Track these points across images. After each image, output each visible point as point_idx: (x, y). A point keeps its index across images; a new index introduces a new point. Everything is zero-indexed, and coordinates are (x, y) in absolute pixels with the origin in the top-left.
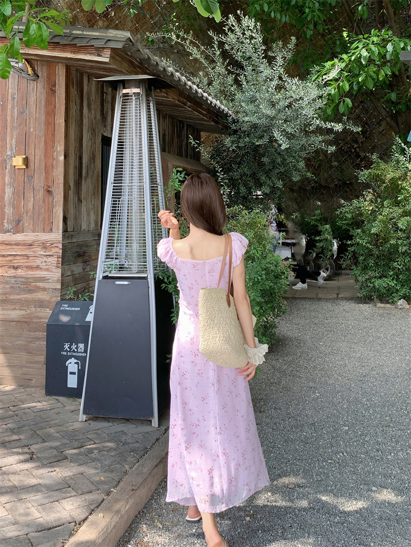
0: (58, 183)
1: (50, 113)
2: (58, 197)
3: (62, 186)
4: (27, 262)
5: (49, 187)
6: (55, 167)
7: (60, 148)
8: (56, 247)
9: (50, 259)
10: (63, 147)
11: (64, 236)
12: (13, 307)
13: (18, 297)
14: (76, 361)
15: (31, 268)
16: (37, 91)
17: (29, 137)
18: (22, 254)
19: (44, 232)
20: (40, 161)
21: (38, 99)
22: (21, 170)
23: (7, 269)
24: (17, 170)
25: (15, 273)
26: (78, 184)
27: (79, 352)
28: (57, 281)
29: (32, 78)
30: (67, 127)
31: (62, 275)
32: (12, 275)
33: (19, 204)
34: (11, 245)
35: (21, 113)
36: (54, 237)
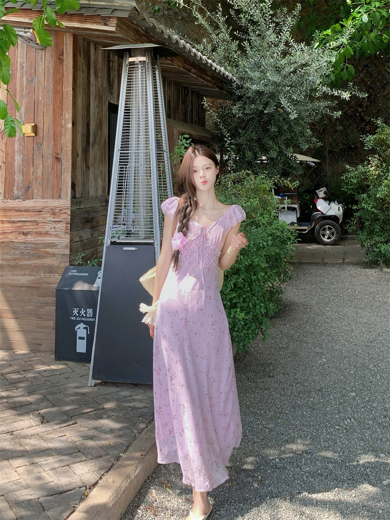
0: (66, 150)
1: (58, 81)
2: (66, 164)
3: (70, 153)
4: (36, 228)
5: (58, 154)
6: (64, 134)
7: (68, 115)
8: (65, 213)
9: (59, 225)
10: (71, 115)
11: (72, 203)
12: (23, 273)
13: (28, 262)
14: (85, 326)
15: (40, 234)
16: (45, 61)
17: (37, 105)
18: (32, 220)
19: (53, 198)
20: (49, 128)
21: (46, 68)
22: (30, 138)
23: (17, 235)
24: (26, 138)
25: (25, 239)
26: (86, 151)
27: (88, 317)
28: (66, 247)
29: (41, 47)
30: (75, 95)
31: (71, 241)
32: (22, 241)
33: (29, 171)
34: (21, 211)
35: (30, 82)
36: (63, 204)
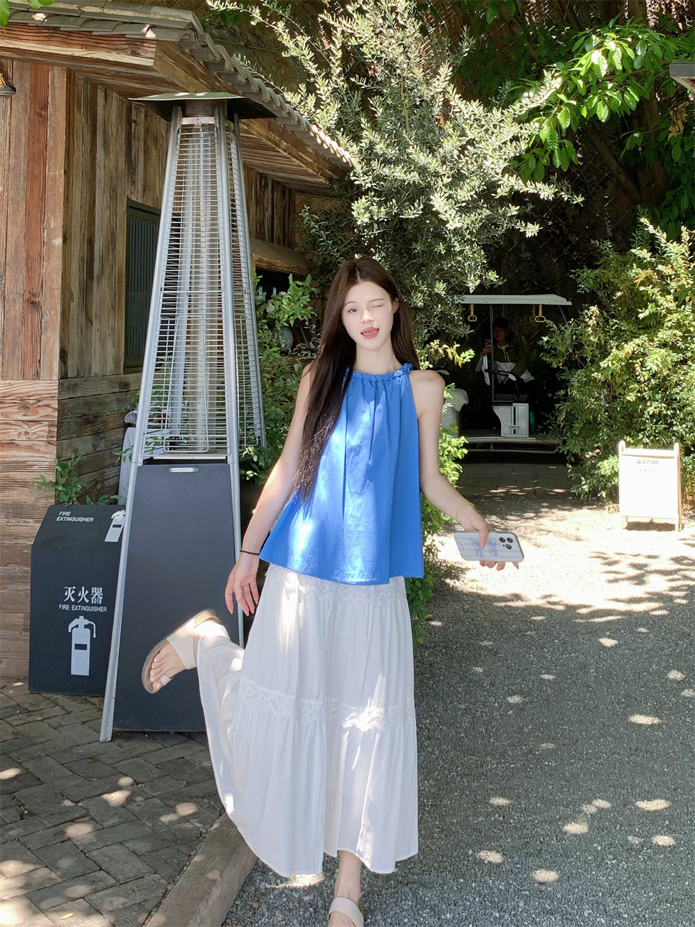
0: (51, 288)
1: (37, 158)
2: (50, 313)
3: (57, 293)
5: (34, 295)
6: (46, 258)
7: (55, 222)
8: (46, 406)
9: (35, 429)
10: (60, 222)
11: (60, 385)
14: (87, 622)
16: (11, 118)
19: (24, 378)
20: (16, 247)
21: (13, 132)
26: (86, 290)
28: (50, 468)
29: (3, 94)
30: (68, 185)
31: (58, 457)
36: (44, 388)
